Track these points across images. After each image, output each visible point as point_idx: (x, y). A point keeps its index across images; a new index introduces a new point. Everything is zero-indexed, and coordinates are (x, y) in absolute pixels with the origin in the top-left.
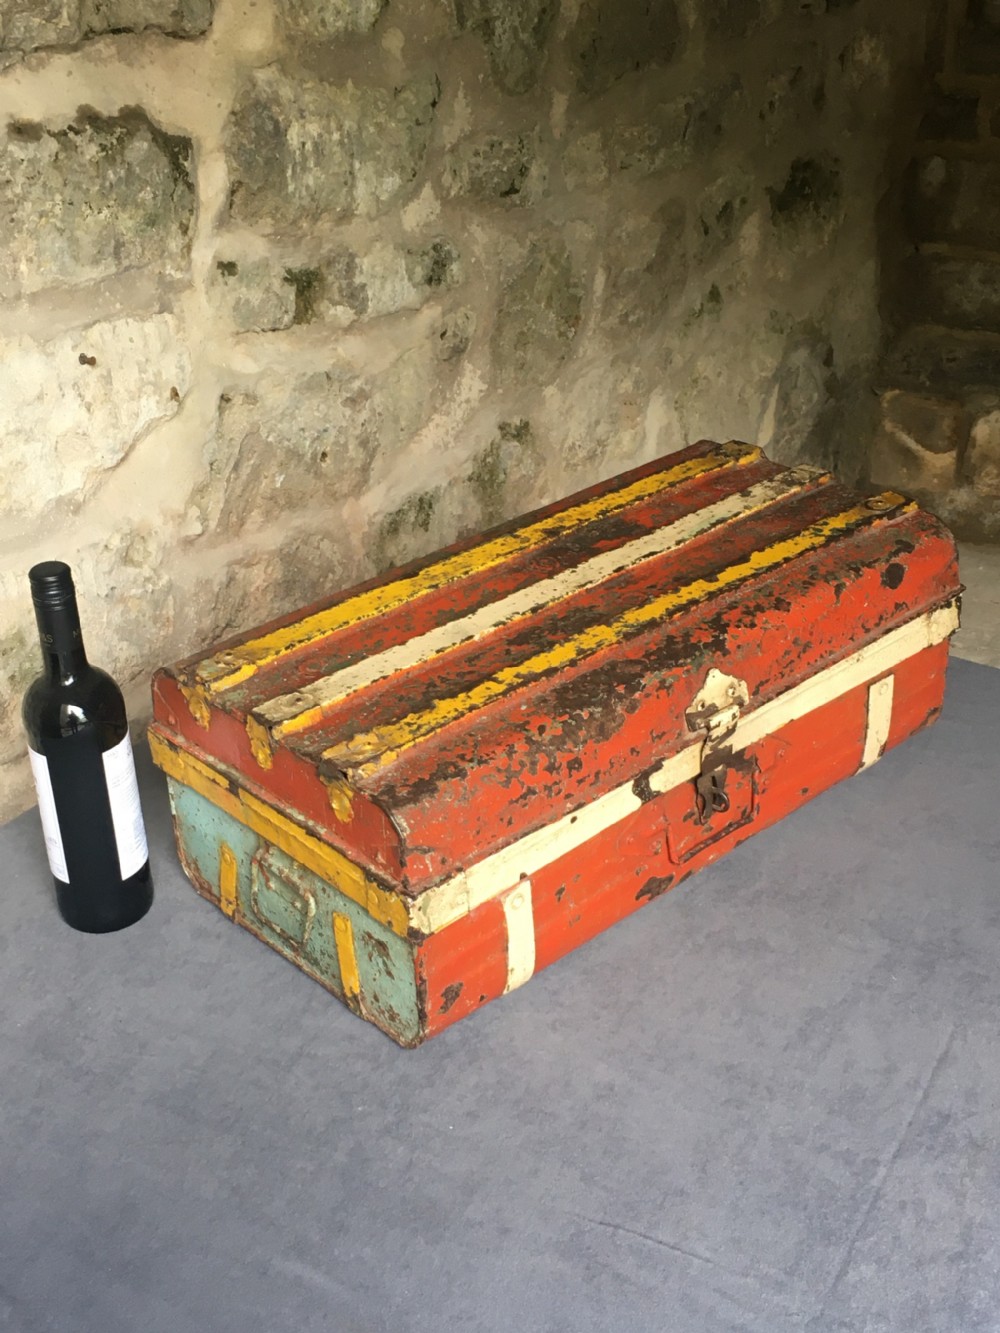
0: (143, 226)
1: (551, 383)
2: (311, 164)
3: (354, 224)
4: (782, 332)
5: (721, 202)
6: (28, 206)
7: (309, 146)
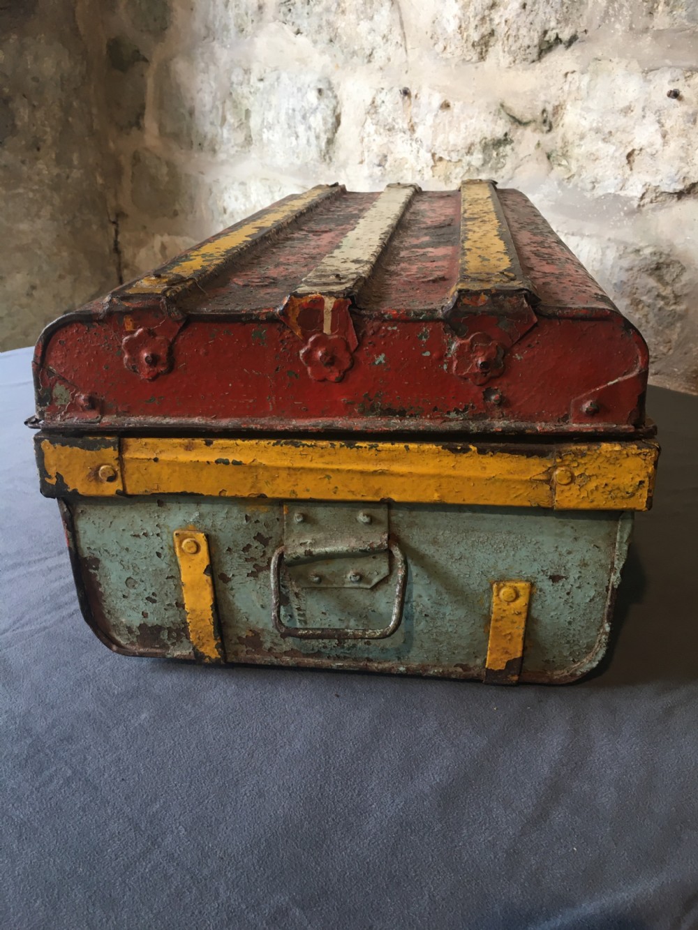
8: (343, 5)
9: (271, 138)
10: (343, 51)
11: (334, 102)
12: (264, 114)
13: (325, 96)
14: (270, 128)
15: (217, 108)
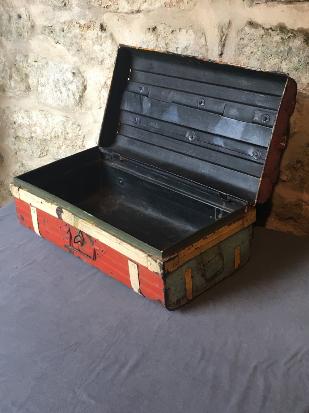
8: (84, 36)
9: (43, 90)
10: (86, 57)
11: (83, 79)
12: (38, 78)
13: (77, 76)
14: (43, 86)
15: (6, 70)
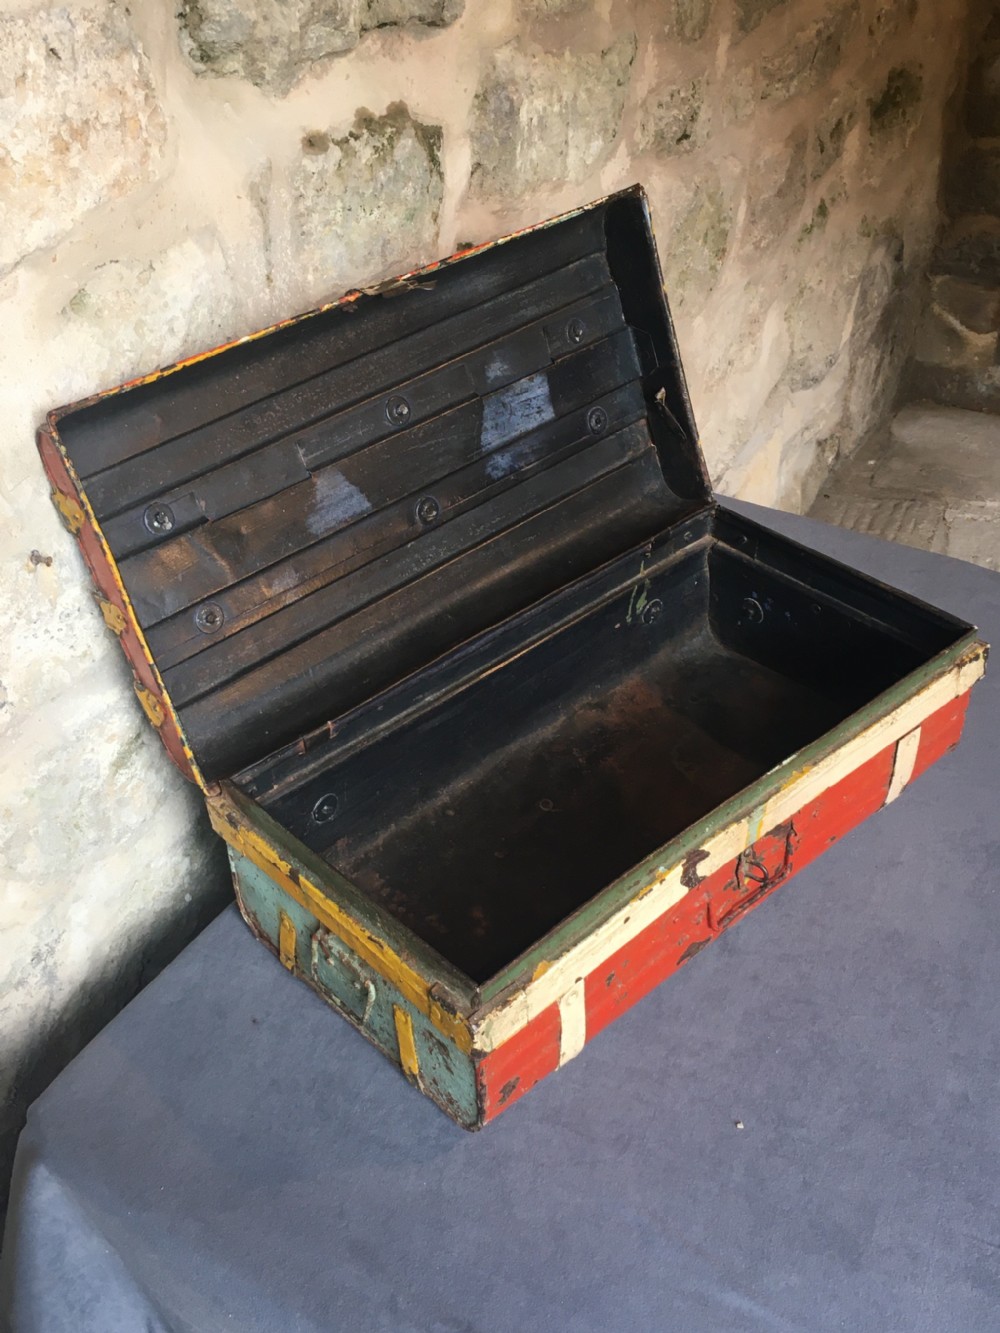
0: (404, 222)
1: (699, 314)
2: (536, 138)
3: (563, 192)
4: (869, 236)
5: (834, 121)
6: (316, 217)
7: (535, 121)
